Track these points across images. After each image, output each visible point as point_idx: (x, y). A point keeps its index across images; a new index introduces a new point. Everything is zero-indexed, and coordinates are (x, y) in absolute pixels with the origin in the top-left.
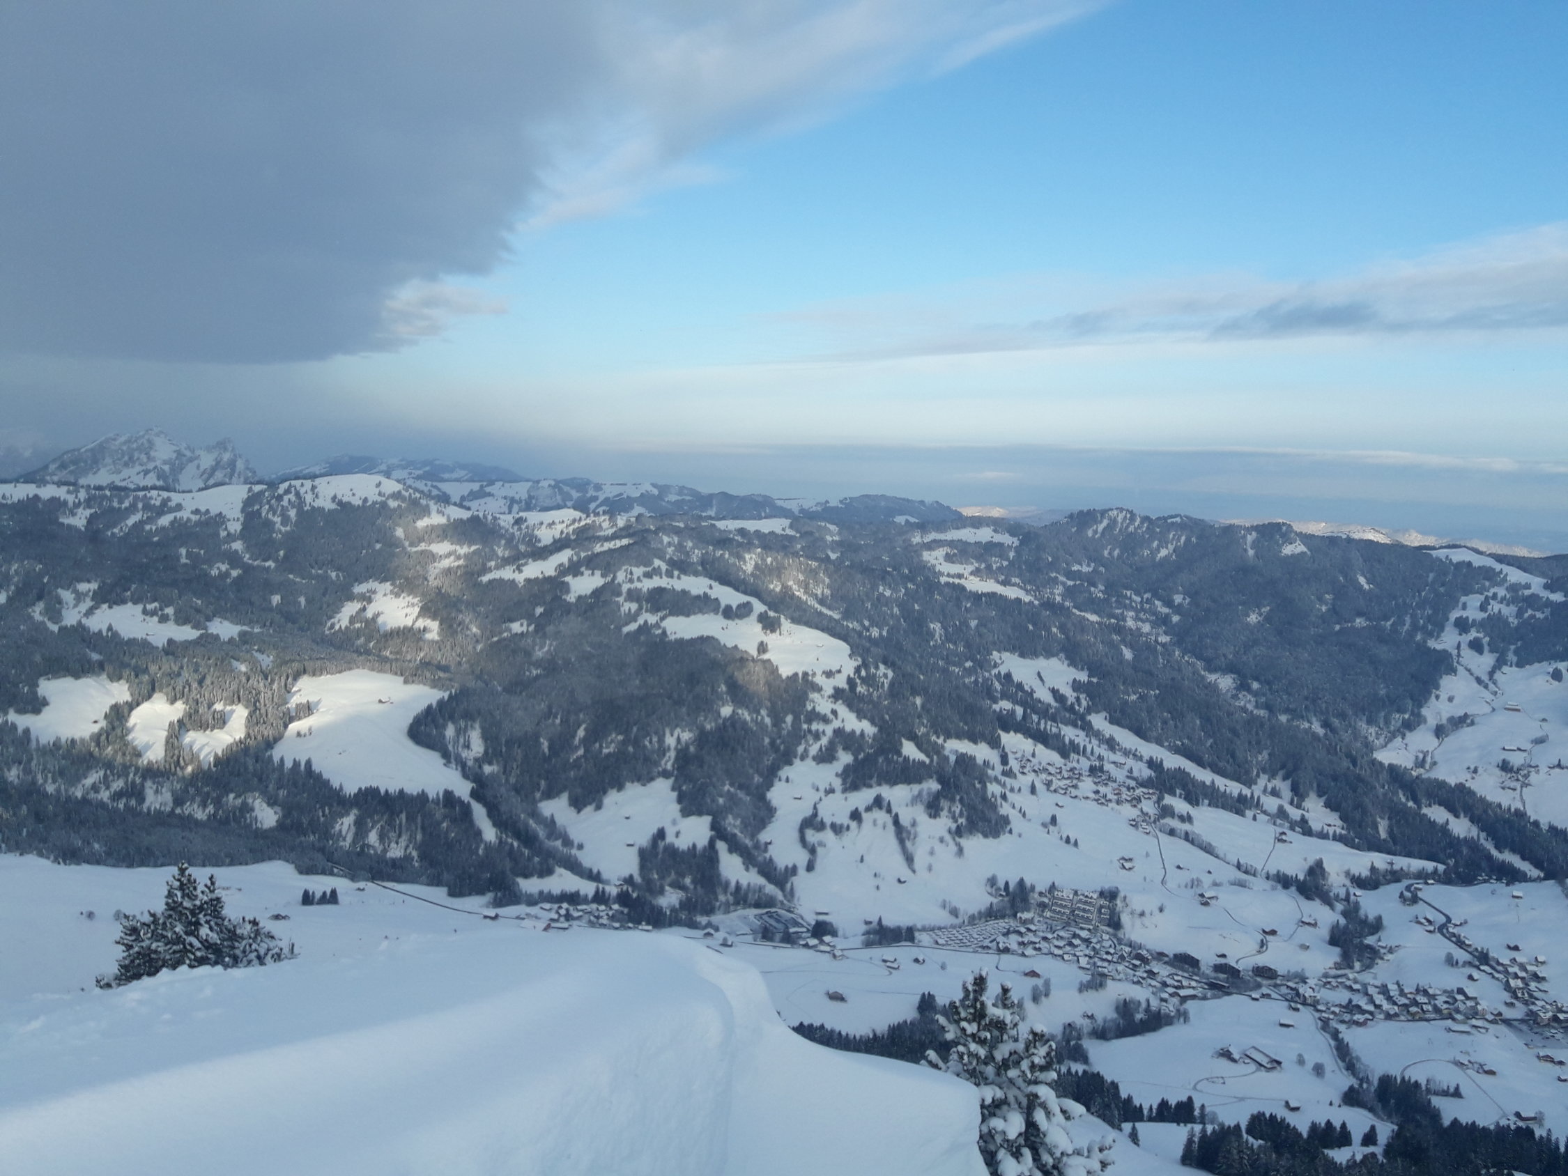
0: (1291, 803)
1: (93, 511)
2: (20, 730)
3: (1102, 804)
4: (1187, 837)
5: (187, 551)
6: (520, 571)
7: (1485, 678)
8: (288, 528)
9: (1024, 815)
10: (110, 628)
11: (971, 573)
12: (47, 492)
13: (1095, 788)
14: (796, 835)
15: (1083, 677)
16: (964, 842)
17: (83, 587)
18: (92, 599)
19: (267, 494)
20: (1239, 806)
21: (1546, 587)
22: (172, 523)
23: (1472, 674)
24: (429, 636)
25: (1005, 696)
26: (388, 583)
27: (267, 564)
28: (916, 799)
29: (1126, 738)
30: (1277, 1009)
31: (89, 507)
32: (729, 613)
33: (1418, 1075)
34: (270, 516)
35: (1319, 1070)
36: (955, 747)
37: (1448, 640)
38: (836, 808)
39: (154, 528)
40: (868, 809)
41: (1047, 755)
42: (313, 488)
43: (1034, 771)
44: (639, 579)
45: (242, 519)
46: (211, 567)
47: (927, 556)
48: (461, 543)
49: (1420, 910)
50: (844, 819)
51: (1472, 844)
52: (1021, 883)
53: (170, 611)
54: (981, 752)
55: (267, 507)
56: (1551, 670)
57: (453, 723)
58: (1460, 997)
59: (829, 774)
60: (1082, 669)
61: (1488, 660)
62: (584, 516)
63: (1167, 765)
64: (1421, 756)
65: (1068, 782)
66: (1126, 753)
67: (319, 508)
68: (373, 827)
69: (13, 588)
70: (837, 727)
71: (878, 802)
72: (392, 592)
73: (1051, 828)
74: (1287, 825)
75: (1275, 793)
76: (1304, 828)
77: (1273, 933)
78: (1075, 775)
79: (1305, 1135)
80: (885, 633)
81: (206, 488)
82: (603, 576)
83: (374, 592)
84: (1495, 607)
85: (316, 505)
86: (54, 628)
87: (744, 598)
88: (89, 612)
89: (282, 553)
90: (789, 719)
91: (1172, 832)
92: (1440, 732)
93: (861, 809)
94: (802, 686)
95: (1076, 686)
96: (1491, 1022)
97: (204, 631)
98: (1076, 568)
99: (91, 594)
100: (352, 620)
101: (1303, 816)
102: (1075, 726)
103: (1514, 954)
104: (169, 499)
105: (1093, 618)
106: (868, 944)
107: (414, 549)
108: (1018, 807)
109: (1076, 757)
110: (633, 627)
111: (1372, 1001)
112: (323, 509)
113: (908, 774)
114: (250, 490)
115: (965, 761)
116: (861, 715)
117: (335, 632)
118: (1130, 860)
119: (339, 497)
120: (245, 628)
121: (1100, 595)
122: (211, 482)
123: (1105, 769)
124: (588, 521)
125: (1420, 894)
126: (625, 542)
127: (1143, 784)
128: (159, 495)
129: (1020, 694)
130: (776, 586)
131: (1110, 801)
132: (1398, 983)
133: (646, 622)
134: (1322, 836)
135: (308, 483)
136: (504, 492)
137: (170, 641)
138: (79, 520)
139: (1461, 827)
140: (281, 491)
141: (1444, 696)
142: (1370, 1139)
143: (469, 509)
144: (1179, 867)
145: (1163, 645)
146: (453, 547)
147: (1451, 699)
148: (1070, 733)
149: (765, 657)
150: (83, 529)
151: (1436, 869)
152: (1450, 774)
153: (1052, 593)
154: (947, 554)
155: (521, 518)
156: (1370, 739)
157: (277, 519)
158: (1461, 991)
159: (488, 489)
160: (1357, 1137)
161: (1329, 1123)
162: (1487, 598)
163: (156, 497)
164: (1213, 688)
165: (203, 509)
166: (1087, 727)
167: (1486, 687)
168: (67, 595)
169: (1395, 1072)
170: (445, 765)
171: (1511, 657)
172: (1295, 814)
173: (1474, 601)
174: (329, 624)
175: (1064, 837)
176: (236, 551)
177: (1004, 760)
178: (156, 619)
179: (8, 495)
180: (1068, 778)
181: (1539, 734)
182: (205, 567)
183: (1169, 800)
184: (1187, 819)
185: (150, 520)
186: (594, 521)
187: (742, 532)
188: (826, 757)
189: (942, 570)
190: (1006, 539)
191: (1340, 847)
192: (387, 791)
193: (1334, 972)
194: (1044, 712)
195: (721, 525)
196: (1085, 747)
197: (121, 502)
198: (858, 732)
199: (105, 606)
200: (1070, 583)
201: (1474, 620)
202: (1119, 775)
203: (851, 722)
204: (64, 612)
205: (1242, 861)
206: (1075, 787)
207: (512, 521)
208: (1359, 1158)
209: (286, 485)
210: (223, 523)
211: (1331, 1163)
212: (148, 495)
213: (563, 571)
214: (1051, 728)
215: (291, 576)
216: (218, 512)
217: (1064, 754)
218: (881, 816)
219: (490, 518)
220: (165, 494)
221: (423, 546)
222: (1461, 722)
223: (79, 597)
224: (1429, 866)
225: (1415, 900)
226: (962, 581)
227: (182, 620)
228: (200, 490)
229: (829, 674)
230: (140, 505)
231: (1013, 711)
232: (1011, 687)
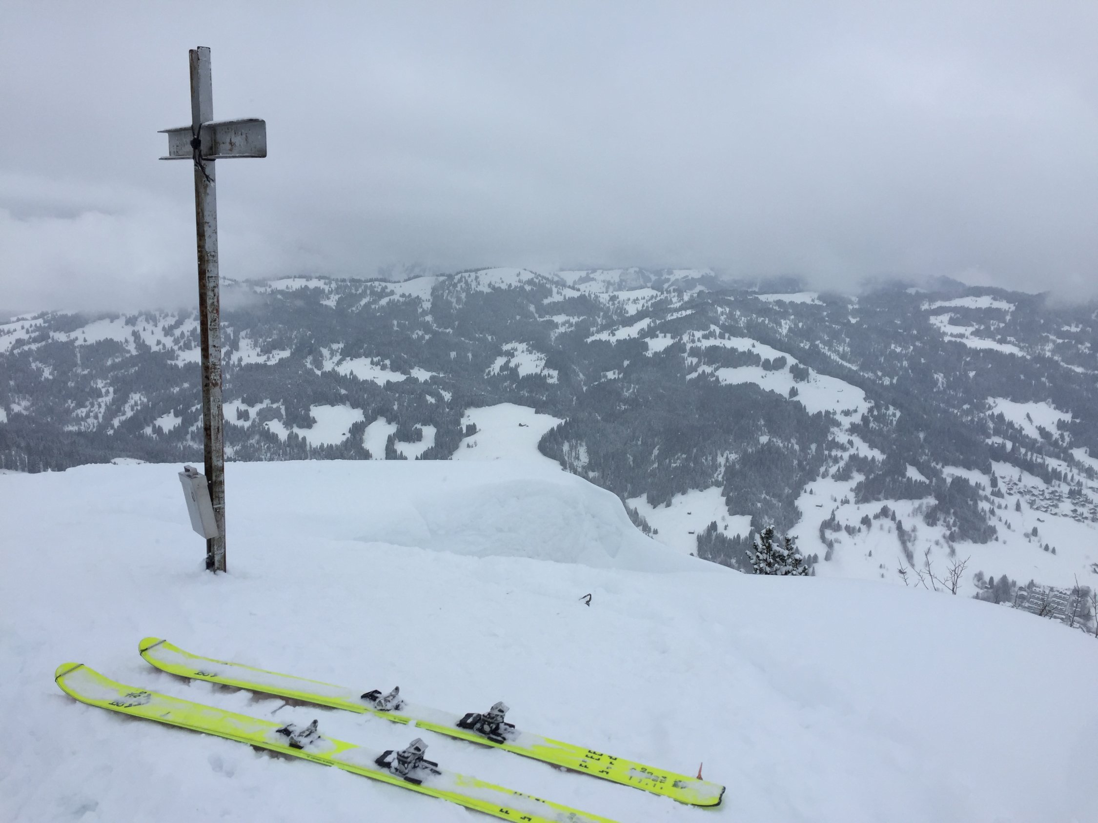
1: (340, 296)
2: (300, 438)
3: (1079, 521)
5: (397, 322)
8: (461, 306)
9: (1009, 527)
10: (351, 373)
11: (972, 334)
12: (313, 284)
13: (1073, 508)
14: (817, 533)
15: (1067, 417)
16: (956, 546)
17: (335, 346)
18: (341, 355)
19: (447, 283)
22: (388, 303)
24: (550, 381)
25: (997, 432)
26: (525, 343)
27: (447, 331)
28: (917, 511)
31: (338, 294)
32: (768, 366)
34: (449, 298)
36: (950, 472)
38: (851, 515)
39: (377, 307)
40: (876, 517)
41: (1031, 481)
42: (477, 278)
43: (1020, 493)
44: (699, 340)
45: (431, 300)
46: (413, 333)
47: (933, 320)
48: (572, 315)
50: (855, 522)
52: (1004, 579)
53: (387, 362)
54: (974, 477)
55: (447, 291)
57: (568, 441)
59: (845, 489)
60: (1067, 412)
62: (659, 293)
65: (1049, 502)
67: (480, 291)
69: (294, 347)
70: (852, 453)
71: (885, 512)
72: (528, 350)
73: (1033, 538)
78: (1056, 498)
80: (895, 381)
81: (409, 279)
82: (672, 338)
83: (516, 350)
85: (478, 289)
86: (319, 373)
87: (780, 354)
88: (339, 363)
89: (457, 323)
90: (813, 447)
93: (871, 516)
94: (826, 421)
95: (1061, 425)
97: (409, 376)
98: (1066, 328)
99: (340, 351)
100: (502, 368)
102: (1058, 457)
104: (386, 287)
105: (1079, 370)
107: (542, 320)
108: (1004, 521)
109: (1057, 482)
110: (694, 375)
112: (483, 292)
113: (911, 492)
114: (436, 279)
115: (960, 483)
116: (872, 446)
117: (491, 377)
119: (493, 283)
120: (434, 374)
121: (1087, 351)
122: (412, 275)
123: (1083, 492)
124: (662, 297)
126: (689, 312)
128: (380, 285)
129: (1010, 431)
130: (805, 345)
131: (1086, 518)
133: (704, 371)
135: (473, 275)
136: (602, 277)
137: (388, 382)
138: (331, 302)
140: (456, 281)
143: (578, 290)
146: (567, 318)
148: (1053, 463)
149: (795, 399)
150: (334, 308)
153: (1043, 350)
154: (951, 319)
155: (615, 296)
157: (454, 300)
159: (592, 276)
163: (378, 286)
165: (407, 294)
168: (325, 352)
170: (563, 470)
174: (487, 371)
175: (1044, 546)
176: (428, 322)
177: (994, 483)
178: (379, 367)
179: (289, 286)
180: (1049, 499)
182: (409, 333)
185: (375, 302)
186: (666, 297)
187: (779, 303)
188: (843, 476)
189: (946, 331)
190: (1003, 305)
194: (1031, 445)
195: (763, 298)
196: (1066, 475)
197: (357, 290)
198: (870, 458)
199: (348, 359)
200: (1060, 341)
203: (864, 450)
204: (324, 363)
206: (1056, 506)
207: (608, 298)
209: (459, 276)
210: (420, 303)
212: (373, 285)
213: (643, 334)
214: (1038, 459)
215: (463, 339)
216: (416, 296)
217: (1047, 480)
218: (887, 523)
219: (593, 296)
220: (384, 284)
221: (547, 318)
223: (333, 353)
226: (964, 341)
227: (395, 368)
228: (406, 281)
229: (847, 413)
230: (368, 292)
231: (1003, 446)
232: (1003, 426)
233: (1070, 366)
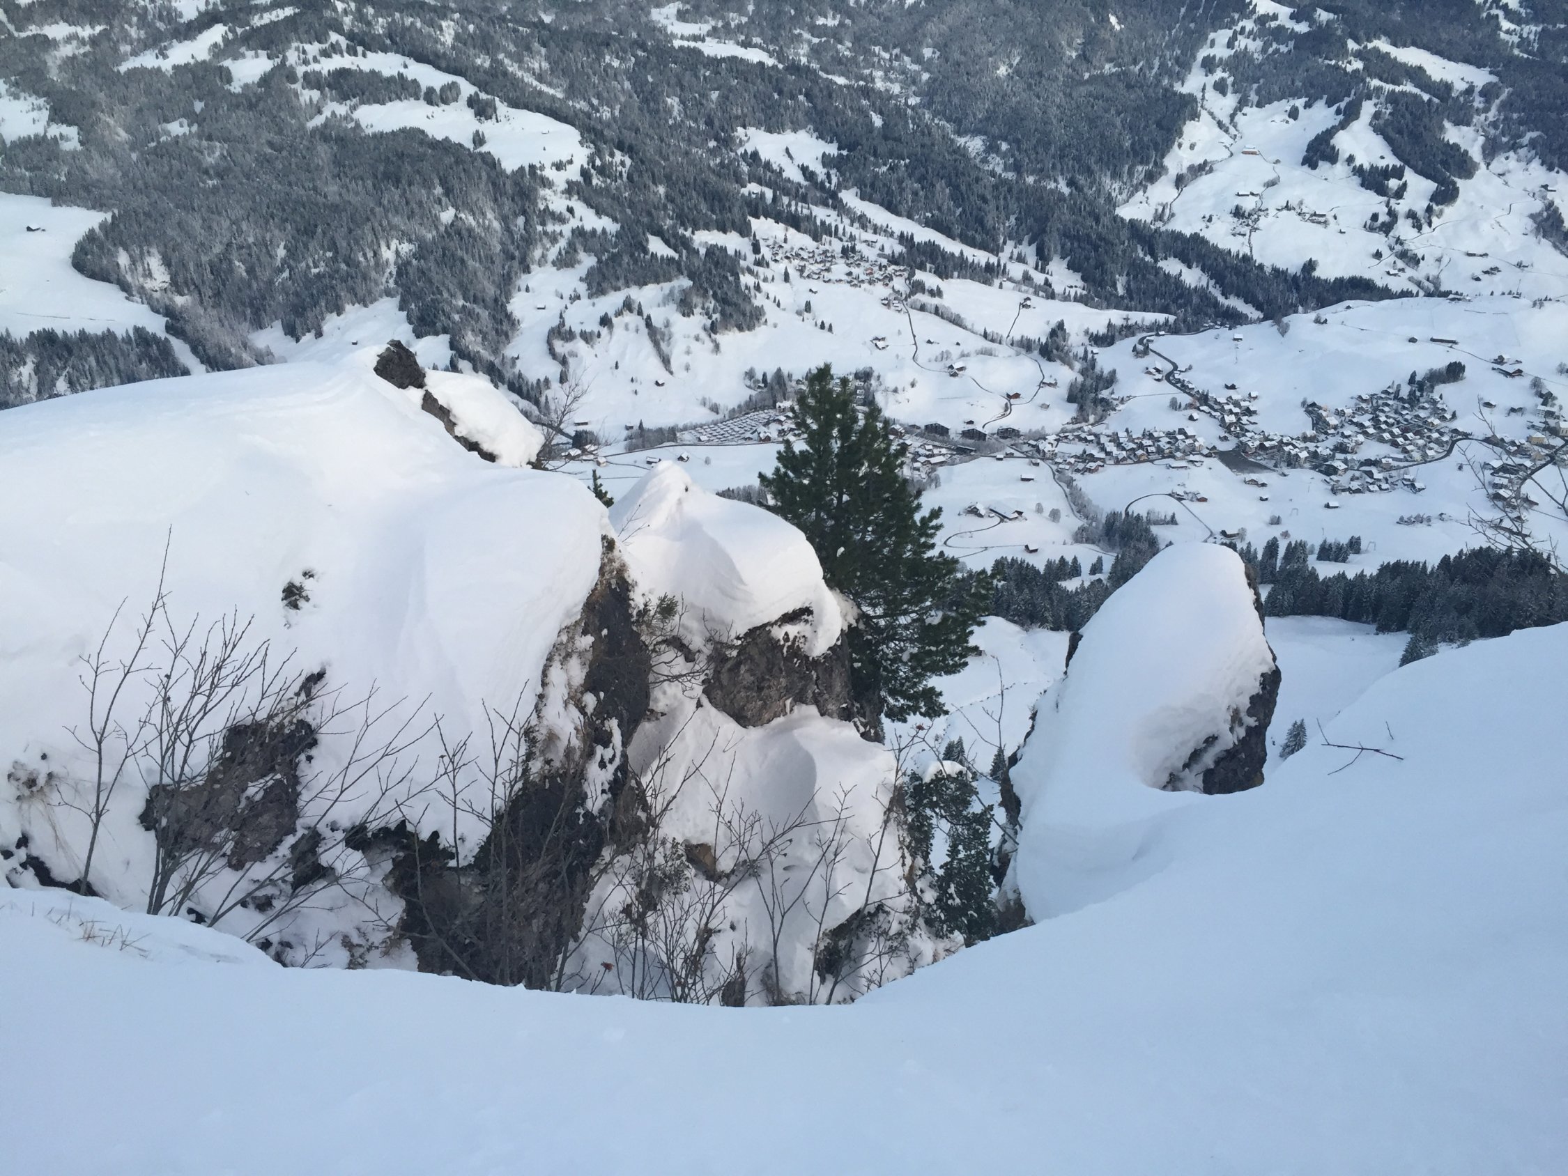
0: (1036, 268)
3: (855, 285)
4: (937, 311)
6: (165, 57)
7: (1226, 121)
9: (778, 305)
11: (708, 34)
13: (847, 269)
14: (545, 347)
15: (832, 150)
16: (719, 337)
20: (988, 274)
21: (1292, 17)
23: (1214, 118)
24: (66, 146)
25: (753, 177)
28: (669, 298)
29: (877, 214)
30: (1020, 466)
32: (431, 97)
33: (1140, 509)
35: (1055, 515)
36: (704, 238)
37: (1193, 83)
38: (584, 315)
40: (618, 313)
41: (798, 240)
43: (787, 258)
44: (315, 60)
47: (655, 14)
48: (81, 23)
49: (1152, 361)
50: (593, 326)
51: (1202, 293)
52: (779, 373)
54: (732, 242)
56: (1288, 108)
57: (126, 249)
58: (1180, 437)
59: (571, 280)
60: (831, 142)
61: (1231, 101)
63: (917, 240)
64: (1160, 209)
65: (820, 266)
66: (876, 230)
68: (59, 375)
70: (574, 226)
71: (628, 305)
72: (9, 93)
73: (806, 315)
74: (1032, 290)
75: (1021, 259)
76: (1048, 292)
77: (1017, 396)
78: (827, 257)
79: (1042, 572)
80: (617, 113)
82: (269, 57)
84: (1242, 42)
87: (448, 78)
90: (521, 221)
91: (922, 308)
92: (1180, 182)
93: (611, 314)
94: (532, 180)
95: (826, 161)
96: (1206, 456)
98: (820, 21)
101: (1047, 280)
102: (826, 205)
103: (1231, 393)
105: (841, 81)
106: (631, 449)
107: (23, 35)
108: (771, 297)
109: (828, 238)
110: (319, 121)
111: (1103, 449)
113: (657, 271)
115: (715, 252)
116: (599, 212)
118: (883, 339)
121: (847, 53)
123: (857, 248)
125: (1151, 346)
126: (289, 11)
127: (893, 260)
129: (769, 174)
130: (483, 61)
131: (863, 281)
132: (1127, 431)
133: (333, 113)
134: (1066, 298)
139: (1192, 277)
141: (1186, 145)
142: (1096, 569)
144: (929, 342)
145: (913, 108)
146: (72, 29)
147: (1192, 147)
148: (822, 214)
149: (484, 149)
151: (1167, 321)
152: (1185, 225)
153: (797, 54)
154: (679, 11)
156: (1114, 195)
158: (1182, 431)
160: (1085, 568)
161: (1062, 559)
162: (1235, 33)
164: (962, 152)
166: (840, 207)
167: (1226, 131)
169: (1121, 509)
170: (127, 298)
171: (1254, 97)
172: (1039, 278)
173: (1223, 36)
175: (819, 323)
177: (756, 248)
180: (821, 262)
181: (1271, 176)
183: (919, 275)
184: (937, 293)
188: (567, 261)
189: (675, 32)
191: (1080, 307)
192: (64, 333)
193: (1070, 427)
194: (794, 192)
196: (836, 227)
198: (599, 231)
200: (816, 40)
201: (1221, 59)
202: (871, 253)
203: (591, 220)
205: (988, 331)
206: (828, 270)
208: (1087, 584)
211: (1065, 591)
213: (218, 52)
214: (802, 209)
217: (816, 238)
218: (629, 318)
222: (1202, 169)
224: (1161, 317)
225: (1146, 351)
226: (699, 45)
229: (559, 166)
231: (762, 195)
232: (759, 168)
233: (830, 77)
